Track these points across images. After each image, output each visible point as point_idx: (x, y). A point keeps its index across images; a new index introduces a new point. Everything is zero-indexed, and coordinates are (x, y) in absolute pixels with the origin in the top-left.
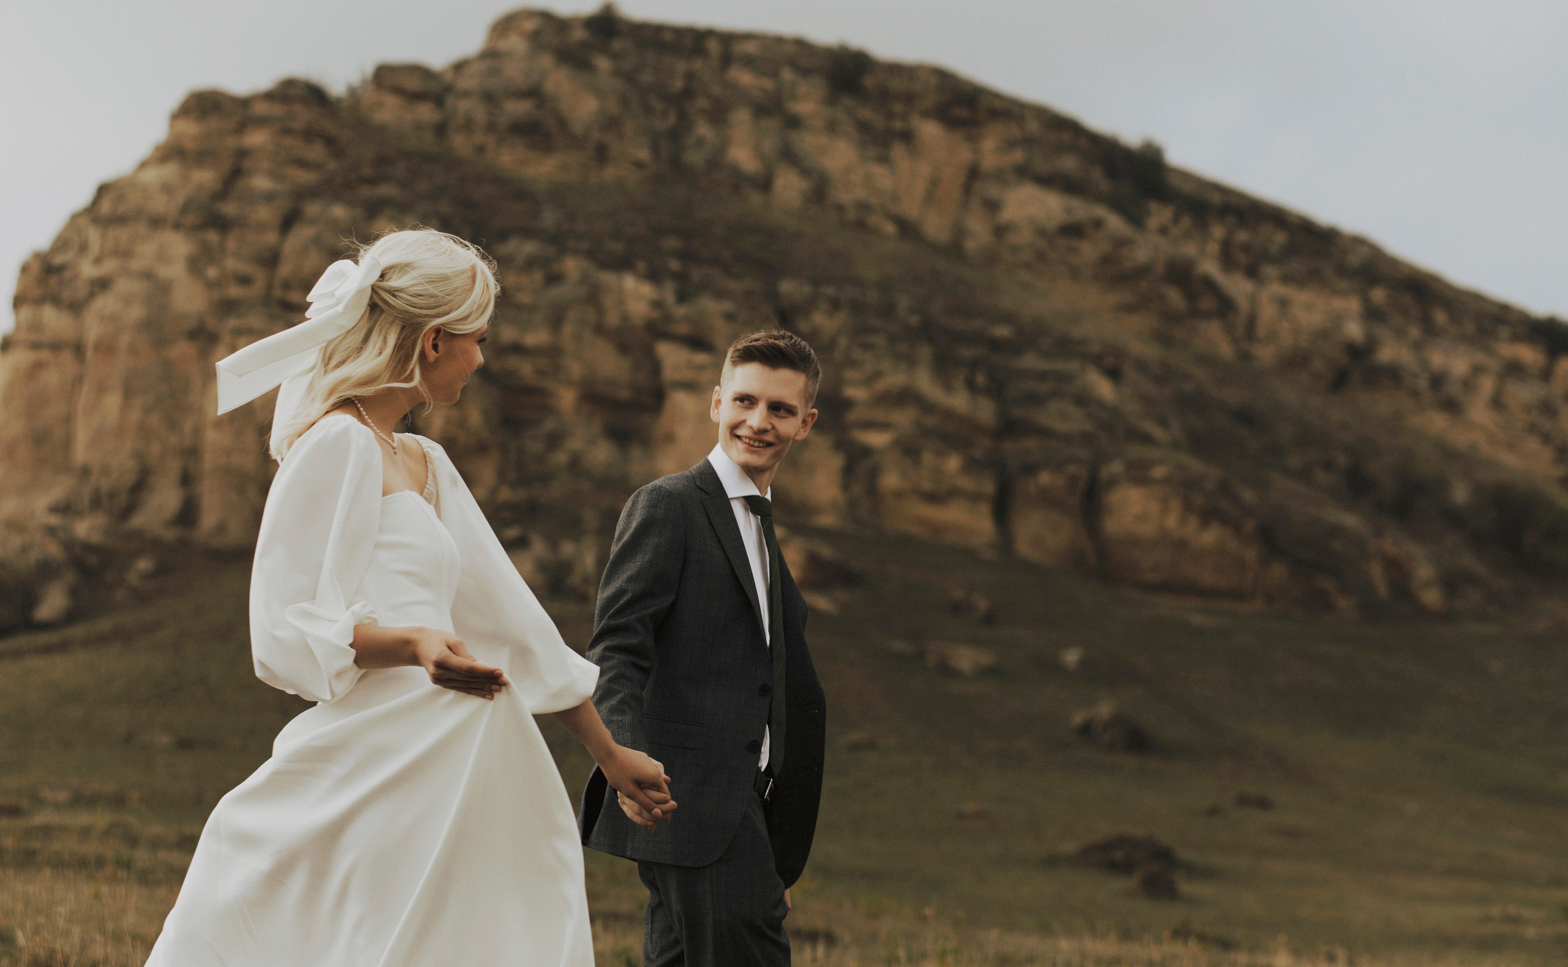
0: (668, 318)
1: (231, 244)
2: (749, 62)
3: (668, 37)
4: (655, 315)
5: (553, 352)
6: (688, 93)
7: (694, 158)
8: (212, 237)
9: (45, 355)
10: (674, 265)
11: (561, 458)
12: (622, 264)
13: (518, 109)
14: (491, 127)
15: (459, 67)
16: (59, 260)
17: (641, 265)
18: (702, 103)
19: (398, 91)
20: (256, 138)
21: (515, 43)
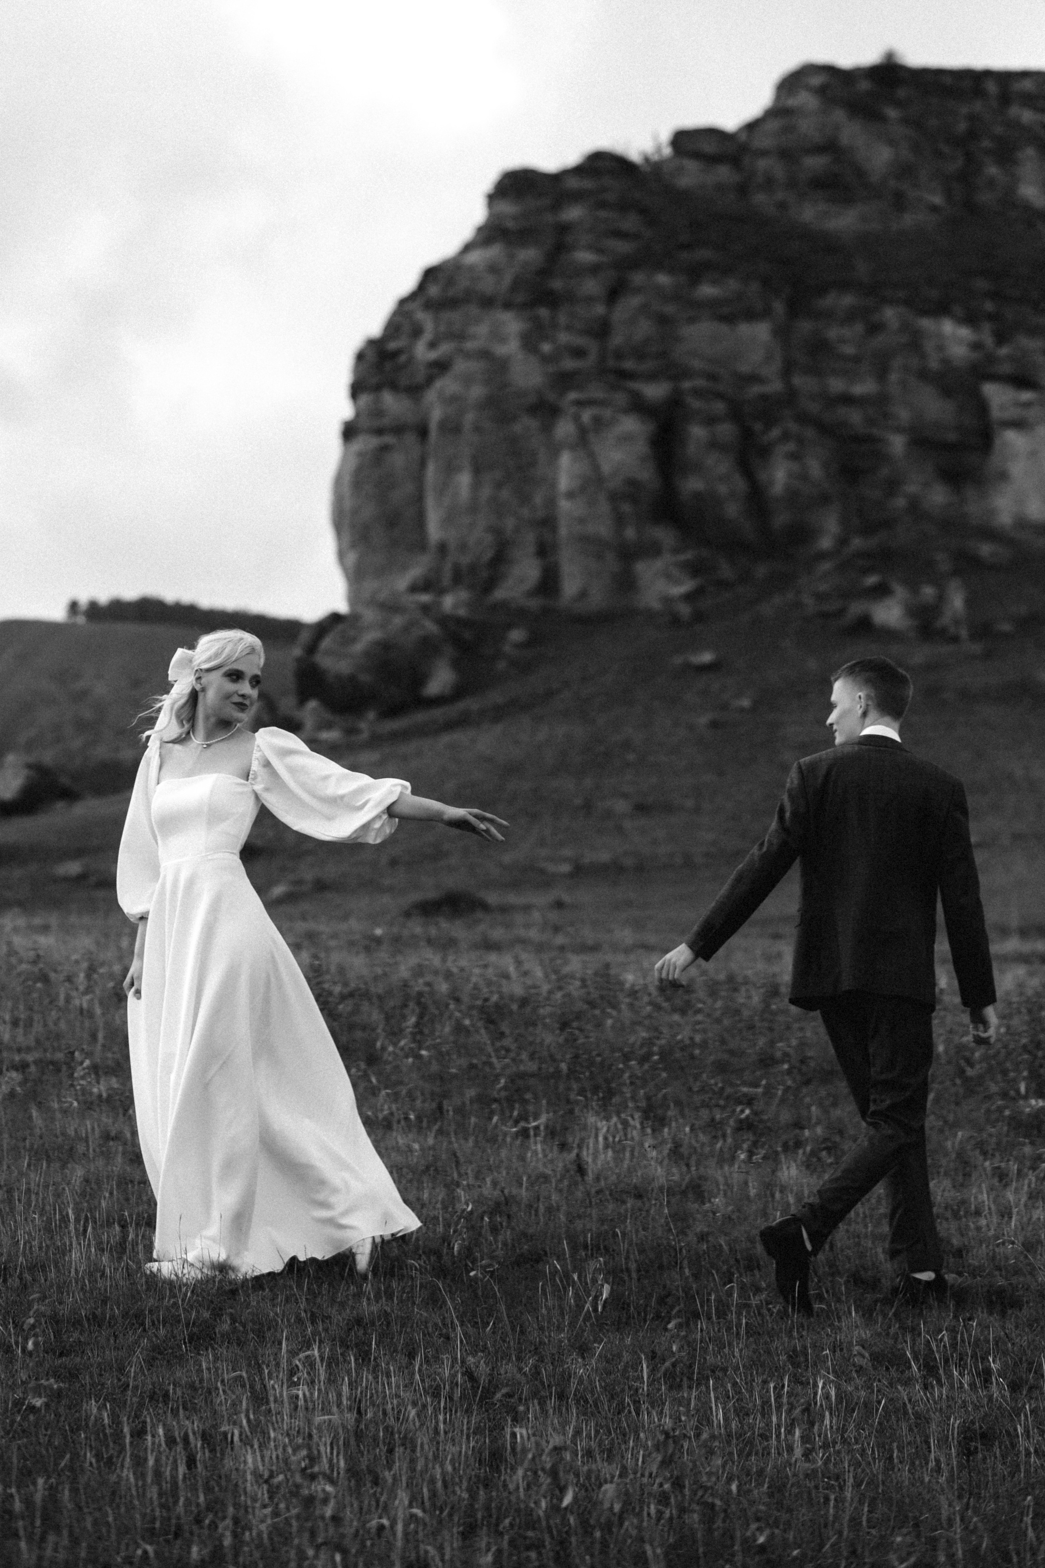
0: (991, 359)
1: (562, 319)
2: (1028, 100)
3: (948, 81)
4: (975, 356)
5: (881, 400)
6: (972, 135)
7: (985, 198)
8: (543, 312)
9: (389, 439)
10: (989, 306)
11: (900, 502)
12: (941, 309)
13: (815, 163)
14: (792, 184)
15: (751, 127)
16: (392, 346)
17: (958, 310)
18: (986, 143)
19: (697, 155)
20: (574, 213)
21: (805, 99)
